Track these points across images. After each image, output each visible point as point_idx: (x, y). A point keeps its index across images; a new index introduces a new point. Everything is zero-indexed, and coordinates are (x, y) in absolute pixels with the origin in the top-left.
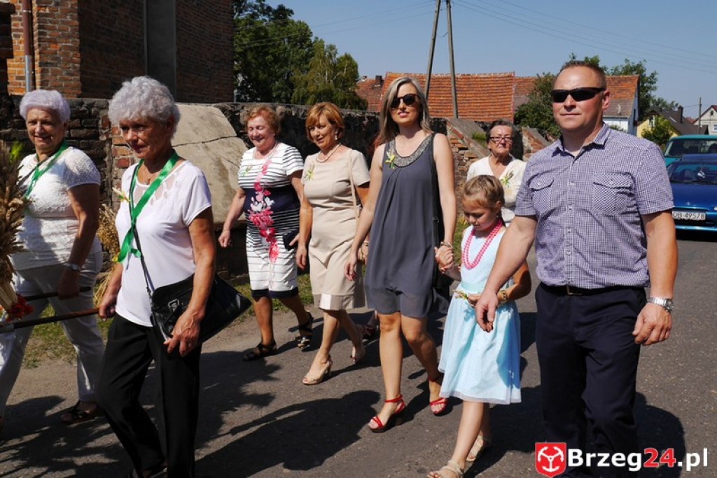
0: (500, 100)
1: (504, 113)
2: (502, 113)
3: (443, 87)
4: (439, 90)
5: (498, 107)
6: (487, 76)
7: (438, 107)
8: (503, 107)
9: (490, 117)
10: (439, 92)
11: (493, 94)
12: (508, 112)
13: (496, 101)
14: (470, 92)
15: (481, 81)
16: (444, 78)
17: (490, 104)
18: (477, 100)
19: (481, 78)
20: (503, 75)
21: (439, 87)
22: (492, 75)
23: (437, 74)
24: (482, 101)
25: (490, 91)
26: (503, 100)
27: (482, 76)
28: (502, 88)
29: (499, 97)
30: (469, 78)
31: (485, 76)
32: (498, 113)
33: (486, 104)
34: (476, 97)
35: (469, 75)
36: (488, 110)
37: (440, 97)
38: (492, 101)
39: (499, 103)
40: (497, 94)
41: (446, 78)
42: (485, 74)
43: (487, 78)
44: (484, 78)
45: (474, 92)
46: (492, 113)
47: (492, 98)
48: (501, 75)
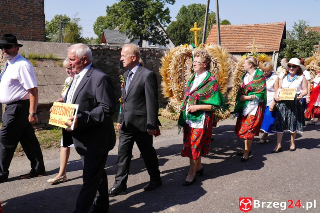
0: (273, 38)
1: (275, 45)
2: (273, 45)
3: (242, 32)
4: (240, 33)
5: (272, 42)
6: (269, 24)
7: (237, 43)
8: (274, 41)
9: (266, 47)
10: (240, 34)
11: (270, 35)
12: (277, 45)
13: (271, 38)
14: (257, 34)
15: (264, 27)
16: (244, 27)
17: (267, 40)
18: (260, 38)
19: (265, 26)
20: (278, 24)
21: (240, 32)
22: (272, 24)
23: (241, 25)
24: (263, 39)
25: (269, 33)
26: (275, 38)
27: (266, 25)
28: (276, 31)
29: (273, 36)
30: (258, 26)
31: (267, 25)
32: (271, 45)
33: (265, 40)
34: (260, 36)
35: (258, 24)
36: (265, 44)
37: (240, 37)
38: (269, 38)
39: (272, 40)
40: (272, 35)
41: (245, 27)
42: (268, 24)
43: (268, 26)
44: (267, 26)
45: (259, 34)
46: (267, 45)
47: (270, 36)
48: (277, 24)
